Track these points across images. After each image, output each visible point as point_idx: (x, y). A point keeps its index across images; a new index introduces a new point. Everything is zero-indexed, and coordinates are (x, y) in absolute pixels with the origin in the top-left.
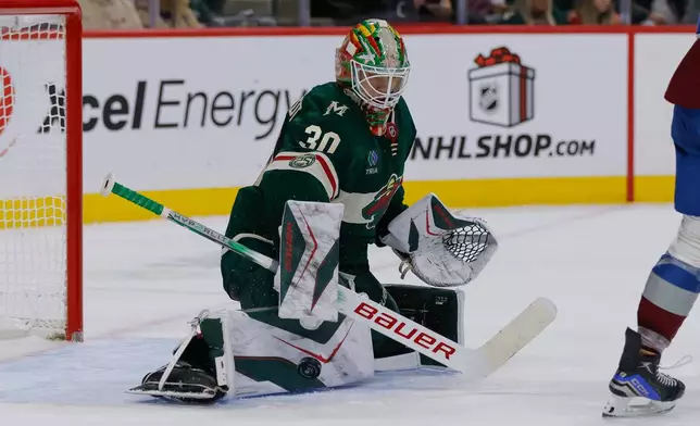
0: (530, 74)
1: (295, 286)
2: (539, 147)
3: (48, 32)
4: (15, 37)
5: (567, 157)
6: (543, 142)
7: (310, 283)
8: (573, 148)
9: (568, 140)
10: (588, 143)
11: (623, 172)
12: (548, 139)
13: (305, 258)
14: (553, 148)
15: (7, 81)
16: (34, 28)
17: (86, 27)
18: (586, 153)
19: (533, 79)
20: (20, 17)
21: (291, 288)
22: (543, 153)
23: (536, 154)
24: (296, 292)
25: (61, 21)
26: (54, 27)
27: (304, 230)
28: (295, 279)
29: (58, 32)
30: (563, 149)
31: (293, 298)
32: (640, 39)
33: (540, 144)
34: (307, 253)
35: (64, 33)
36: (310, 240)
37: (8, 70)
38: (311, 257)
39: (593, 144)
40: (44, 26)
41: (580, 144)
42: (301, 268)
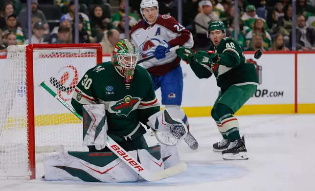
0: (260, 68)
1: (88, 134)
2: (263, 94)
3: (90, 55)
4: (79, 56)
5: (273, 97)
6: (265, 92)
7: (94, 133)
8: (276, 94)
9: (274, 91)
10: (281, 92)
11: (293, 102)
12: (267, 91)
13: (91, 124)
14: (268, 94)
15: (76, 72)
16: (86, 53)
17: (103, 53)
18: (280, 96)
19: (261, 70)
20: (81, 50)
21: (86, 135)
22: (265, 96)
23: (263, 96)
24: (88, 136)
25: (95, 51)
26: (92, 53)
27: (91, 115)
28: (88, 132)
29: (94, 55)
30: (272, 94)
31: (87, 138)
32: (299, 56)
33: (264, 93)
34: (92, 122)
35: (96, 55)
36: (93, 118)
37: (76, 68)
38: (94, 124)
39: (282, 93)
40: (89, 53)
41: (278, 93)
42: (90, 128)
